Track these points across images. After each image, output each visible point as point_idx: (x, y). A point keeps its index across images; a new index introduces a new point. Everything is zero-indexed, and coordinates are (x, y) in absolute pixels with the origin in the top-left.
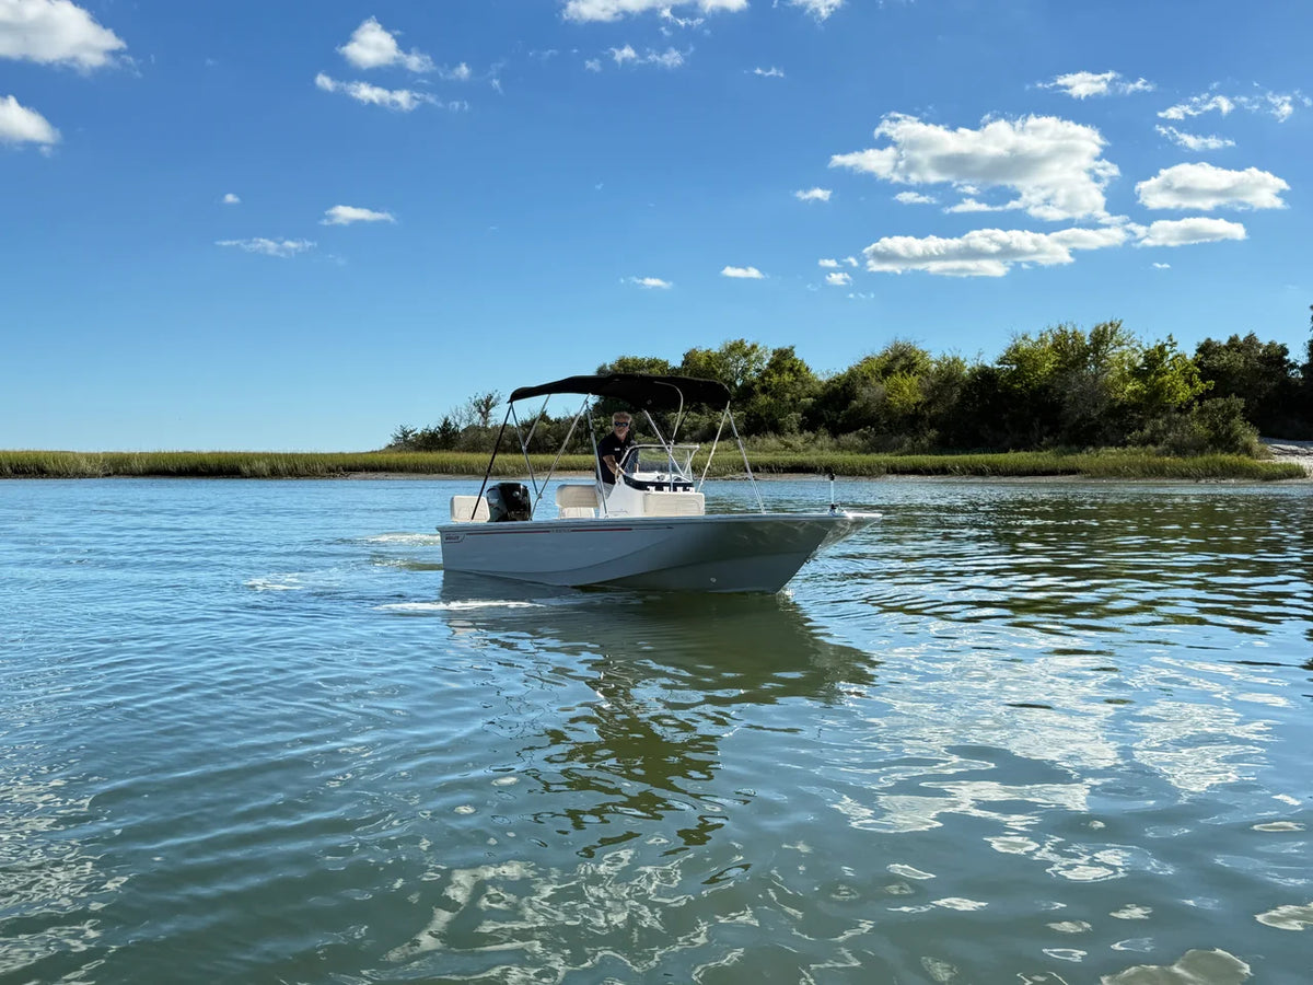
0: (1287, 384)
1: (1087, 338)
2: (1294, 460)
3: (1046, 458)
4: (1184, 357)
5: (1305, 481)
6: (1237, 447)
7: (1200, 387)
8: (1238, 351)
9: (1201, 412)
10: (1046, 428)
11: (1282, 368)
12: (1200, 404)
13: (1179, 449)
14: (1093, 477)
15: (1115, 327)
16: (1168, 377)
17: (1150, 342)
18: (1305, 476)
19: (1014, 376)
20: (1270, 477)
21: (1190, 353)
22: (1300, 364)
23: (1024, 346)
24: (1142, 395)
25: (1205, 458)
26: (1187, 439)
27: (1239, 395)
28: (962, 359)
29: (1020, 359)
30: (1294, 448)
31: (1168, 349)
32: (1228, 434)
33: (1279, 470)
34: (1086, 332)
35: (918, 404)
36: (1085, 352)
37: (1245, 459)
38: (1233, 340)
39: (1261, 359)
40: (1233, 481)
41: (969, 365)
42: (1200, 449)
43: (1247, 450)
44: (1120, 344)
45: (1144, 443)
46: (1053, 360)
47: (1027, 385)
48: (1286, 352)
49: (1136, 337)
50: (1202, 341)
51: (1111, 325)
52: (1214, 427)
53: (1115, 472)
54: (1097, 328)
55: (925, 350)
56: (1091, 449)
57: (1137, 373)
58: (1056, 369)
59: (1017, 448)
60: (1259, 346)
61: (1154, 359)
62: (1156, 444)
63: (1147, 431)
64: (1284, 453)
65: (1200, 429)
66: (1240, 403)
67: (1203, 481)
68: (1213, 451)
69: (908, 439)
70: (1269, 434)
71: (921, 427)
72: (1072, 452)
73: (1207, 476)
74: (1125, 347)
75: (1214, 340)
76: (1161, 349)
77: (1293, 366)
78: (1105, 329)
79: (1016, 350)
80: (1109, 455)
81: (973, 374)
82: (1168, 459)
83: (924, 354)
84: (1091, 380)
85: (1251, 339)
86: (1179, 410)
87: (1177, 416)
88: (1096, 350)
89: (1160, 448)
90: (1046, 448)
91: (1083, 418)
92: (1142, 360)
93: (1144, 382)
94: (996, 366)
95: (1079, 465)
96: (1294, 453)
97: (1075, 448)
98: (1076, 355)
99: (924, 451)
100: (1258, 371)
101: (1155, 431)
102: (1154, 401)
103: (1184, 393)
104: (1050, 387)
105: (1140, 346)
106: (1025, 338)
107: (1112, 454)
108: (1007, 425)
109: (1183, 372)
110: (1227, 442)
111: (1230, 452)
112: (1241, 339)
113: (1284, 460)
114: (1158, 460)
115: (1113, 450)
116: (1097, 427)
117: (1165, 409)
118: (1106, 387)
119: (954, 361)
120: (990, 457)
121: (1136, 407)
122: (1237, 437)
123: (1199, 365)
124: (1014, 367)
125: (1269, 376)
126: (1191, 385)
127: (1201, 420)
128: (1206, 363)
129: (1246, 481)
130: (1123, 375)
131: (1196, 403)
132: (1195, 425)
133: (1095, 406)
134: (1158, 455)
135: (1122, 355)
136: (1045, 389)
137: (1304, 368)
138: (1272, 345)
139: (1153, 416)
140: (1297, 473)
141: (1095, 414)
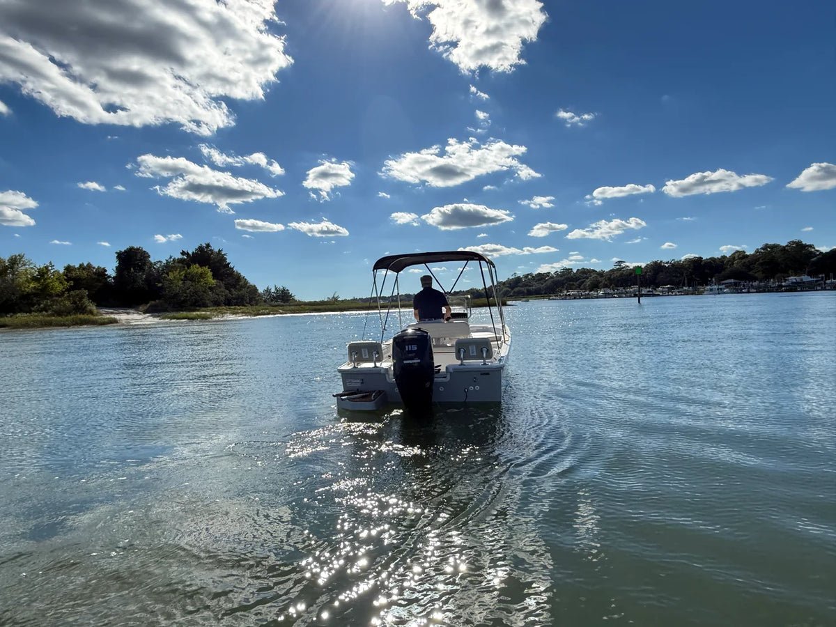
0: (107, 284)
1: (6, 261)
2: (112, 316)
4: (58, 272)
5: (119, 324)
6: (86, 311)
7: (67, 285)
8: (84, 270)
9: (69, 296)
11: (104, 278)
12: (68, 293)
13: (59, 313)
14: (14, 328)
15: (21, 257)
16: (50, 281)
17: (40, 265)
18: (117, 322)
20: (103, 323)
21: (62, 271)
22: (112, 276)
24: (38, 289)
25: (72, 316)
26: (63, 309)
27: (85, 289)
30: (112, 311)
31: (50, 268)
32: (81, 306)
33: (106, 320)
34: (6, 258)
36: (6, 268)
37: (90, 317)
38: (81, 265)
39: (95, 273)
40: (85, 326)
42: (69, 313)
43: (91, 312)
44: (25, 265)
45: (41, 311)
48: (106, 271)
49: (33, 262)
50: (66, 265)
51: (19, 255)
52: (75, 303)
53: (27, 325)
54: (12, 257)
56: (12, 314)
57: (34, 279)
60: (94, 268)
61: (43, 273)
62: (46, 311)
63: (42, 306)
64: (108, 313)
65: (69, 304)
66: (86, 292)
67: (71, 327)
68: (75, 314)
70: (99, 305)
72: (2, 316)
73: (73, 325)
74: (27, 267)
75: (72, 265)
76: (46, 268)
77: (109, 277)
78: (16, 258)
80: (22, 317)
82: (53, 318)
84: (10, 282)
85: (89, 265)
86: (58, 296)
87: (57, 298)
88: (12, 268)
89: (50, 312)
91: (7, 300)
92: (37, 273)
93: (39, 283)
96: (112, 313)
97: (4, 314)
98: (1, 269)
100: (94, 279)
101: (46, 305)
102: (44, 292)
103: (59, 288)
105: (35, 266)
107: (24, 317)
109: (58, 279)
110: (82, 310)
111: (83, 314)
112: (85, 265)
113: (108, 316)
114: (49, 318)
115: (25, 315)
116: (15, 304)
117: (51, 295)
118: (18, 285)
121: (36, 295)
122: (86, 307)
123: (66, 275)
125: (99, 281)
126: (63, 285)
127: (69, 300)
128: (69, 275)
130: (27, 279)
131: (66, 292)
132: (66, 302)
133: (14, 294)
134: (48, 316)
135: (26, 270)
137: (114, 278)
138: (99, 268)
139: (45, 299)
140: (114, 321)
141: (14, 298)
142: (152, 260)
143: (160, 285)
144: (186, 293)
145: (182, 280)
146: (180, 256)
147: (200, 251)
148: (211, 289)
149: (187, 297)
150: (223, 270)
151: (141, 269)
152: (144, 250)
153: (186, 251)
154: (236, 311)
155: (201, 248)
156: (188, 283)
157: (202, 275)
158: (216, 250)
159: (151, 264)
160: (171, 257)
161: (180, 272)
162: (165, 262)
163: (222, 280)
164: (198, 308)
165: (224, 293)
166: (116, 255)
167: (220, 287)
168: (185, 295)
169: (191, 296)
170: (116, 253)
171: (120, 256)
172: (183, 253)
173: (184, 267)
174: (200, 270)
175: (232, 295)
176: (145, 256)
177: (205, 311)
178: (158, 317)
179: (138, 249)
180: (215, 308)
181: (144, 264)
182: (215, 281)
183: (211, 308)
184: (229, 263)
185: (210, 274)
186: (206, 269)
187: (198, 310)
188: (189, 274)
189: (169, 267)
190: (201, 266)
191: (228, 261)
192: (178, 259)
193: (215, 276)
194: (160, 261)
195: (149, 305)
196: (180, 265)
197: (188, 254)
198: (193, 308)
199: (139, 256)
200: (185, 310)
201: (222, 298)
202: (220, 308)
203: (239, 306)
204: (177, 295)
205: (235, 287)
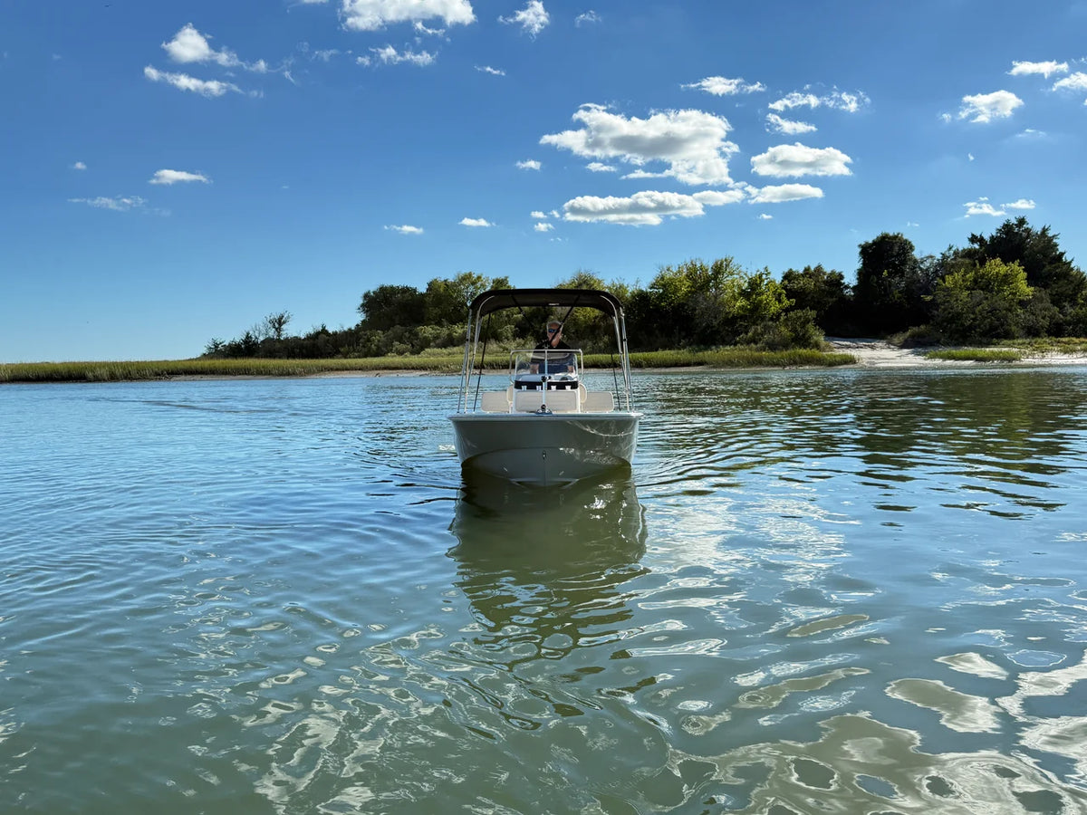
0: (843, 299)
1: (710, 270)
2: (848, 352)
3: (684, 354)
4: (774, 282)
5: (855, 366)
6: (810, 344)
7: (786, 302)
8: (810, 277)
9: (786, 320)
10: (683, 334)
11: (840, 289)
12: (786, 315)
13: (772, 346)
14: (714, 367)
15: (728, 262)
16: (764, 297)
17: (752, 272)
18: (855, 363)
19: (661, 297)
20: (833, 363)
21: (779, 280)
22: (851, 286)
23: (668, 276)
24: (747, 309)
25: (789, 352)
26: (777, 339)
27: (811, 308)
28: (625, 285)
29: (664, 284)
30: (848, 343)
31: (764, 276)
32: (804, 335)
33: (838, 359)
34: (709, 263)
35: (596, 317)
36: (708, 279)
37: (816, 352)
38: (807, 270)
39: (826, 282)
40: (807, 367)
41: (630, 289)
42: (786, 347)
43: (817, 346)
44: (732, 274)
45: (748, 342)
46: (688, 284)
47: (670, 304)
48: (841, 277)
49: (743, 269)
50: (786, 271)
51: (726, 260)
52: (794, 330)
53: (730, 363)
54: (716, 263)
55: (600, 279)
56: (714, 347)
57: (744, 294)
58: (690, 292)
59: (664, 348)
60: (824, 273)
61: (755, 284)
62: (756, 343)
63: (750, 334)
64: (842, 347)
65: (785, 331)
66: (812, 314)
67: (788, 368)
68: (793, 347)
69: (590, 343)
70: (832, 333)
71: (598, 334)
72: (700, 350)
73: (790, 364)
74: (735, 276)
75: (794, 270)
76: (760, 276)
77: (847, 287)
78: (722, 263)
79: (662, 278)
80: (726, 351)
81: (633, 296)
82: (764, 353)
83: (600, 282)
84: (713, 299)
85: (819, 269)
86: (772, 319)
87: (770, 323)
88: (715, 278)
89: (759, 345)
90: (684, 347)
91: (708, 326)
92: (746, 285)
93: (748, 300)
94: (649, 290)
95: (707, 359)
96: (848, 347)
97: (702, 346)
98: (705, 281)
99: (601, 351)
100: (823, 291)
101: (756, 334)
102: (755, 313)
103: (775, 307)
104: (685, 304)
105: (746, 274)
106: (668, 270)
107: (727, 350)
108: (657, 332)
109: (774, 293)
110: (802, 340)
111: (806, 348)
112: (812, 269)
113: (841, 352)
114: (756, 354)
115: (728, 348)
116: (718, 332)
117: (763, 318)
118: (722, 304)
119: (620, 287)
120: (646, 355)
121: (742, 317)
122: (810, 337)
123: (785, 287)
124: (661, 291)
125: (831, 294)
126: (780, 302)
127: (786, 325)
128: (789, 286)
129: (817, 367)
130: (734, 295)
131: (784, 314)
132: (783, 329)
133: (716, 317)
134: (757, 350)
135: (733, 281)
136: (682, 305)
137: (854, 288)
138: (833, 273)
139: (754, 323)
140: (850, 361)
141: (715, 323)
142: (917, 254)
143: (929, 298)
144: (974, 313)
145: (968, 289)
146: (967, 245)
147: (1007, 234)
148: (1022, 304)
149: (974, 319)
150: (1048, 268)
151: (898, 271)
152: (905, 237)
153: (978, 235)
154: (1071, 346)
155: (1007, 228)
156: (979, 293)
157: (1006, 279)
158: (1037, 229)
159: (915, 261)
160: (950, 248)
161: (966, 273)
162: (939, 256)
163: (1046, 286)
164: (995, 340)
165: (1047, 312)
166: (860, 250)
167: (1041, 300)
168: (972, 316)
169: (985, 318)
170: (860, 246)
171: (866, 251)
172: (973, 239)
173: (975, 265)
174: (1003, 269)
175: (1065, 315)
176: (905, 247)
177: (1009, 346)
178: (925, 354)
179: (896, 237)
180: (1028, 341)
181: (903, 263)
182: (1032, 288)
183: (1020, 341)
184: (1062, 254)
185: (1023, 275)
186: (1016, 267)
187: (995, 345)
188: (982, 276)
189: (945, 266)
190: (1005, 261)
191: (1061, 249)
192: (964, 250)
193: (1031, 280)
194: (931, 257)
195: (908, 334)
196: (967, 261)
197: (981, 240)
198: (985, 340)
199: (896, 248)
200: (970, 345)
201: (1046, 323)
202: (1039, 340)
203: (1078, 337)
204: (959, 316)
205: (1074, 302)
